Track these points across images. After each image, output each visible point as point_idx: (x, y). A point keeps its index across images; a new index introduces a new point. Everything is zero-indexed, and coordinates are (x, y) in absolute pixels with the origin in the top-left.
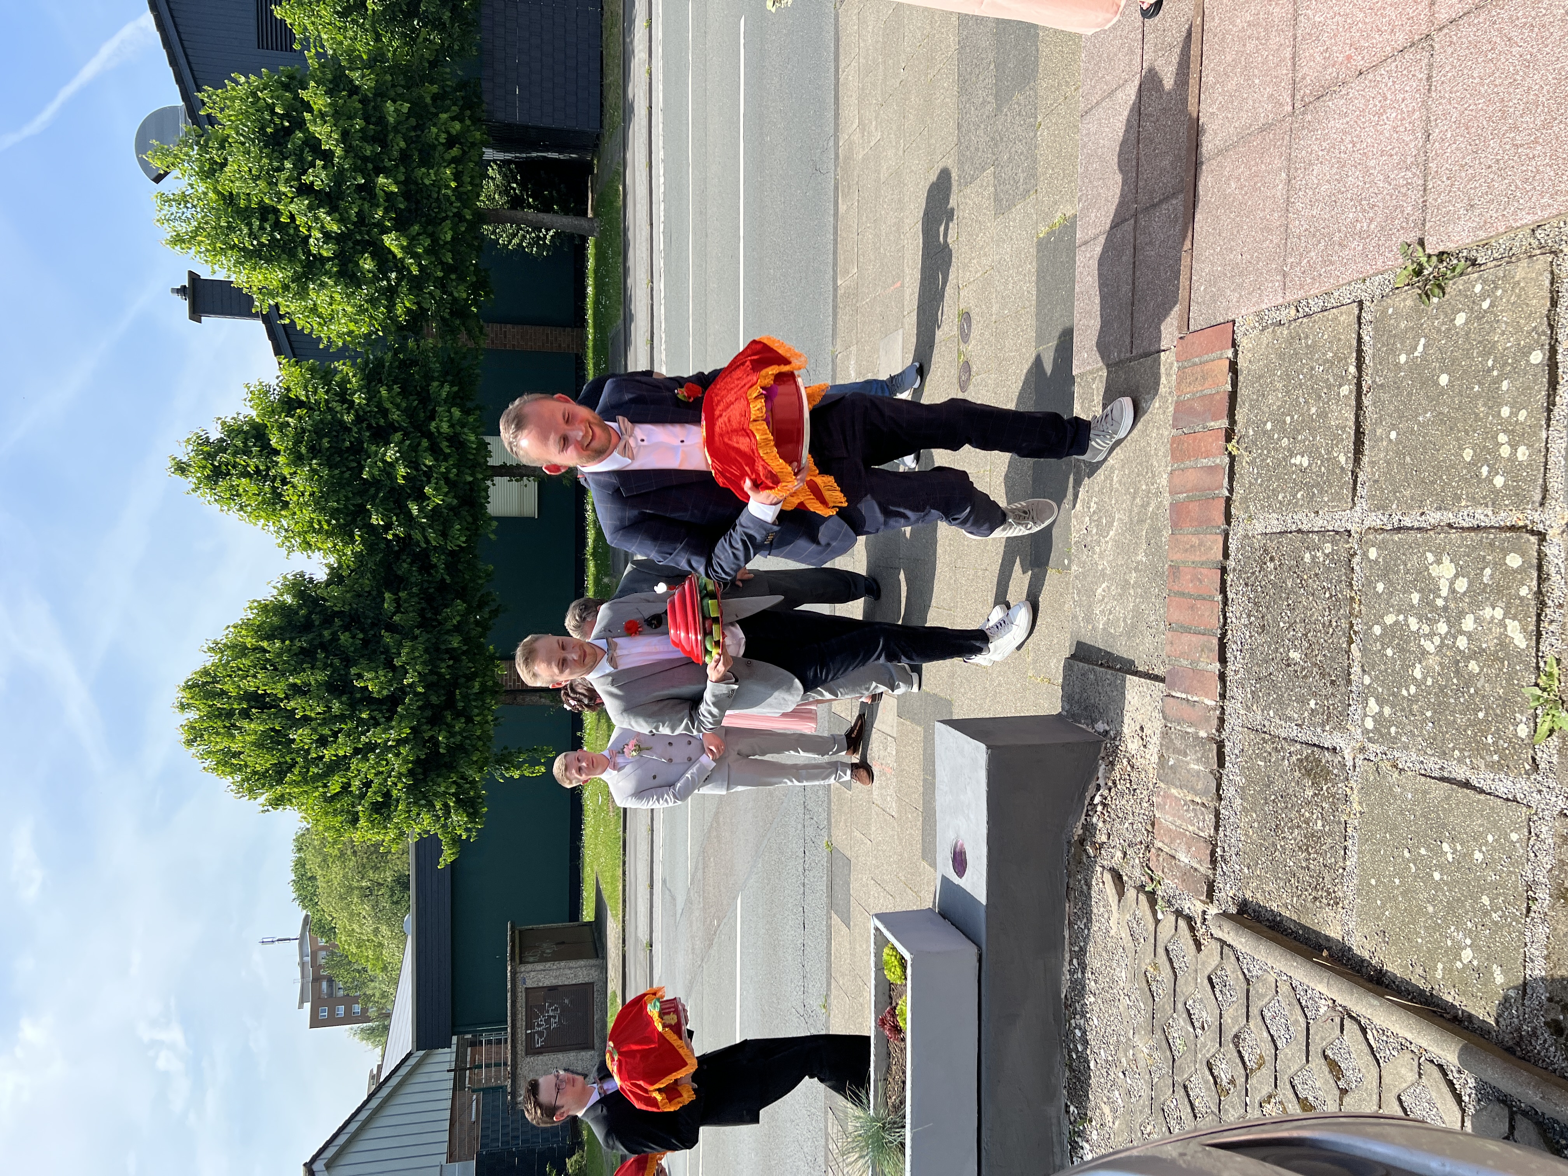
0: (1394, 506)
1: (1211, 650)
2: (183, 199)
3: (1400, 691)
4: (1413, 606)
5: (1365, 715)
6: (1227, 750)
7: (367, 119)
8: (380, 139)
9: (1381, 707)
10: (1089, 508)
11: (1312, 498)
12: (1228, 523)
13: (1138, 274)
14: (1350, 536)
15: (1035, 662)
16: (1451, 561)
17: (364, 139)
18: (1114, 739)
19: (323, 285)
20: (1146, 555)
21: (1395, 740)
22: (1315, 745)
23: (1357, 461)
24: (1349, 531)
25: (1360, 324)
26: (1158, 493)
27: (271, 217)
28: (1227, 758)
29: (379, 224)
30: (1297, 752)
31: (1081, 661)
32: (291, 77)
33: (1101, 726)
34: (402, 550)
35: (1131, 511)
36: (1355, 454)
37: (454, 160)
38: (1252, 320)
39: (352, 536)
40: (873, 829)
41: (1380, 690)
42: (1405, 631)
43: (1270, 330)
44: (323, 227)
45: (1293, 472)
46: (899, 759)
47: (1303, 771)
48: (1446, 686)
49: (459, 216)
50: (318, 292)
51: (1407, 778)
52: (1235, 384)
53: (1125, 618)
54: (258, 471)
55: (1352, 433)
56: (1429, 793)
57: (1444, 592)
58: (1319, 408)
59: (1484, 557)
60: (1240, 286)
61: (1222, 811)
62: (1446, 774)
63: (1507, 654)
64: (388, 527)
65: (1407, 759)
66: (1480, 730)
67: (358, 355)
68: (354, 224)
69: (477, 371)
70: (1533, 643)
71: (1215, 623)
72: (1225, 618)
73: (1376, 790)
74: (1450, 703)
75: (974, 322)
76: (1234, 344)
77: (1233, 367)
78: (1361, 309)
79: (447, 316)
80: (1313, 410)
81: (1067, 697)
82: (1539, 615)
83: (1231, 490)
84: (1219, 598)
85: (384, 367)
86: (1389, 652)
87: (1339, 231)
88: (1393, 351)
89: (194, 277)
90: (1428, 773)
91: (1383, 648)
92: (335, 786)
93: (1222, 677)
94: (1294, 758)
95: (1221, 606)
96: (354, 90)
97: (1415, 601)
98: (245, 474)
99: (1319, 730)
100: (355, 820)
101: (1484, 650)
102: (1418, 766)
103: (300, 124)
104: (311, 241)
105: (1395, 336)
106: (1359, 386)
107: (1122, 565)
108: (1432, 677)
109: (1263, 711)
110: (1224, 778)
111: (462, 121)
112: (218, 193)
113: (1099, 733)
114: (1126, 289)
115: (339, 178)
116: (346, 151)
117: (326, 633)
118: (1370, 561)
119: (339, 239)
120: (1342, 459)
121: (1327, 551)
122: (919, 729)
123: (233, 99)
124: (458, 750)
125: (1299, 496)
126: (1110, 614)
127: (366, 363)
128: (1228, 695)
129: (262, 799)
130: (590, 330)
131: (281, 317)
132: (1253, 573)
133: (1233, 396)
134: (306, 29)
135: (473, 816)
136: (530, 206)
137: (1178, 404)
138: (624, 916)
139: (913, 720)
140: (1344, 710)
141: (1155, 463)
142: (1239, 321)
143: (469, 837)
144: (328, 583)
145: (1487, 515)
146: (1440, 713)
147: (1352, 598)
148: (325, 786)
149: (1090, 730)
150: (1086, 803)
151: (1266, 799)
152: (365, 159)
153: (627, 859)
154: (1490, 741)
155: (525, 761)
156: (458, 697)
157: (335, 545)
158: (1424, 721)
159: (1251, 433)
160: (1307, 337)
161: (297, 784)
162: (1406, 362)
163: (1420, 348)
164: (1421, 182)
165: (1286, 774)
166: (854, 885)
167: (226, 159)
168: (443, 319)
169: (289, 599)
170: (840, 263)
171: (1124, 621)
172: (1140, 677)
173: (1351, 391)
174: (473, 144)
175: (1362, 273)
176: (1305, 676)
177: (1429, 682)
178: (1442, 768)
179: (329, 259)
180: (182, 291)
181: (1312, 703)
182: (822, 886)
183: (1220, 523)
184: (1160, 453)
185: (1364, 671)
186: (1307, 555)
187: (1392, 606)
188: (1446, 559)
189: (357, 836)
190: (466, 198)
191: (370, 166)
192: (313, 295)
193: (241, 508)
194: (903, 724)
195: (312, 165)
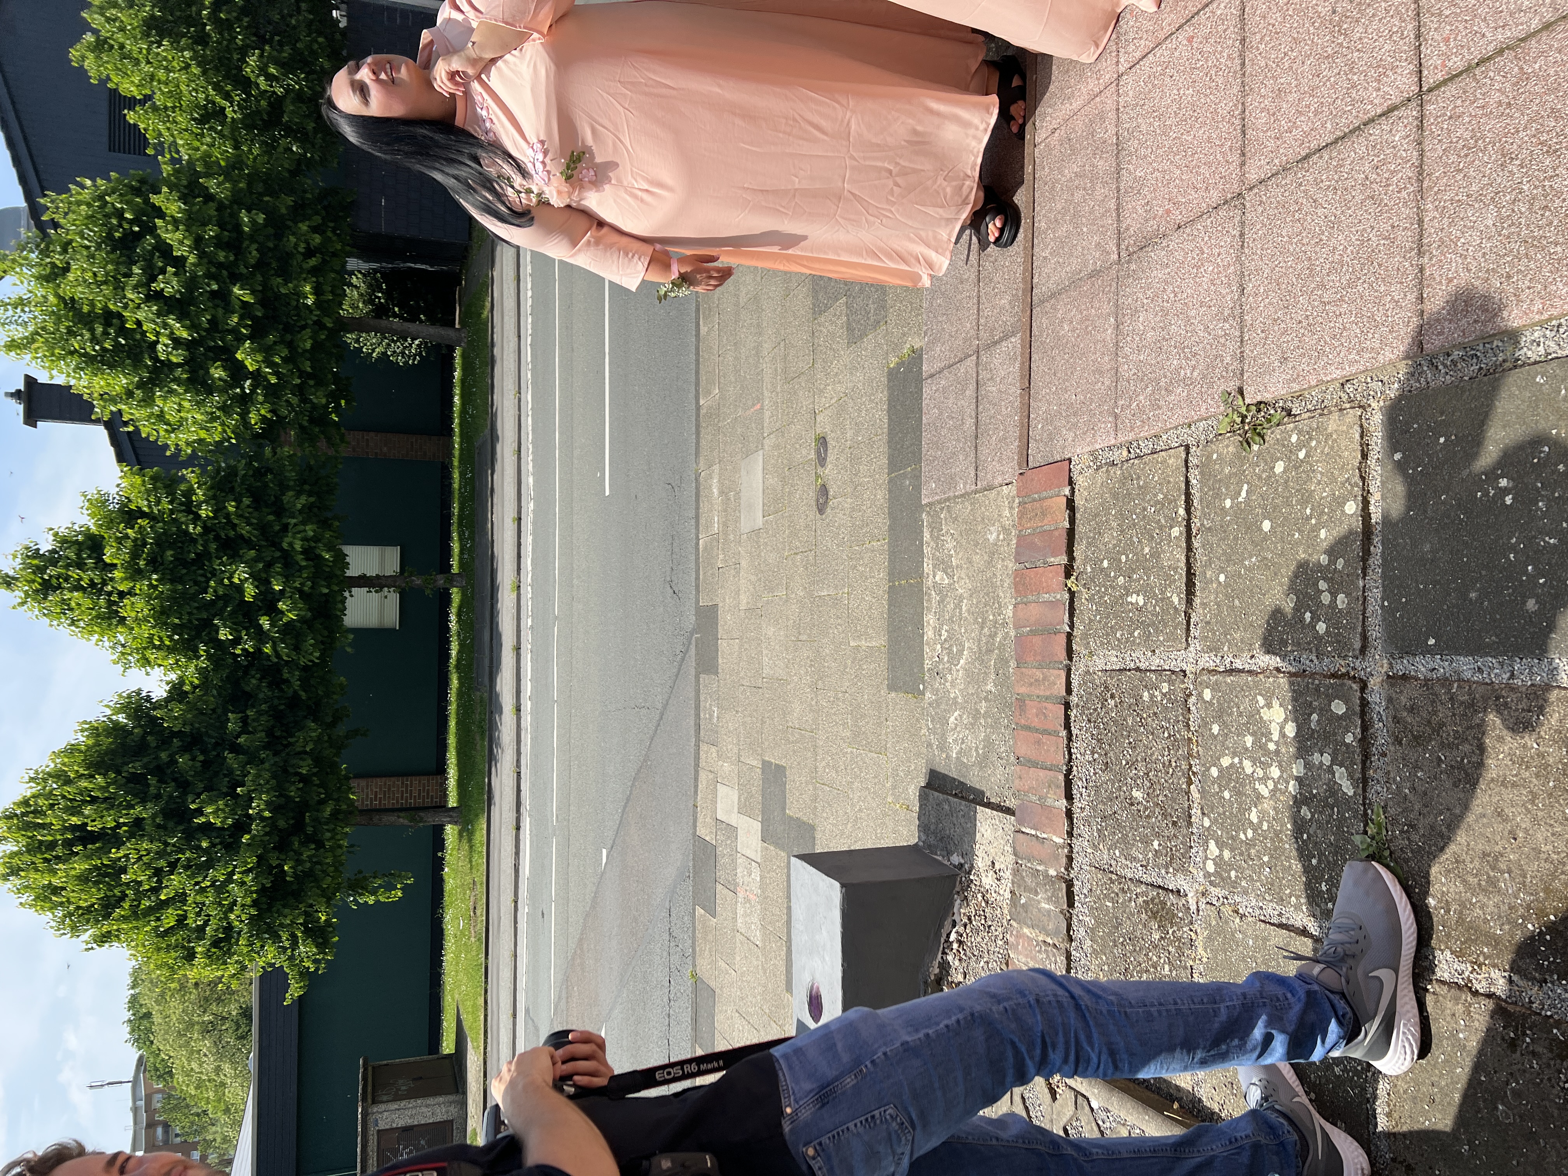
0: (1226, 649)
1: (1058, 787)
2: (21, 303)
3: (1238, 835)
4: (1247, 749)
5: (1207, 858)
6: (1076, 889)
7: (222, 226)
8: (235, 246)
9: (1221, 850)
10: (940, 635)
11: (1148, 637)
12: (1070, 658)
13: (980, 408)
14: (1185, 676)
15: (894, 787)
16: (1281, 705)
17: (217, 246)
18: (969, 873)
19: (171, 392)
20: (996, 685)
21: (1235, 884)
22: (1160, 887)
23: (1189, 602)
24: (1184, 672)
25: (1187, 467)
26: (1005, 624)
27: (115, 322)
28: (1076, 898)
29: (235, 331)
30: (1143, 894)
31: (936, 790)
32: (142, 182)
33: (956, 859)
34: (251, 665)
35: (979, 641)
36: (1187, 595)
37: (316, 270)
38: (1087, 459)
39: (195, 650)
40: (738, 958)
41: (1219, 833)
42: (1240, 774)
43: (1104, 469)
44: (172, 333)
45: (1130, 611)
46: (763, 886)
47: (1149, 913)
48: (1281, 831)
49: (319, 325)
50: (165, 398)
51: (1248, 924)
52: (1072, 520)
53: (977, 748)
54: (92, 584)
55: (1184, 574)
56: (1269, 940)
57: (1275, 737)
58: (1152, 548)
59: (1311, 702)
60: (1075, 425)
61: (1073, 953)
62: (1284, 921)
63: (1336, 800)
64: (237, 641)
65: (1248, 904)
66: (1316, 878)
67: (208, 462)
68: (206, 330)
69: (336, 480)
70: (1360, 791)
71: (1060, 759)
72: (1070, 754)
73: (1219, 935)
74: (1285, 849)
75: (830, 447)
76: (1071, 482)
77: (1071, 504)
78: (1188, 453)
79: (305, 424)
80: (1147, 550)
81: (924, 828)
82: (1364, 763)
83: (1072, 626)
84: (1064, 733)
85: (236, 475)
86: (1227, 795)
87: (1165, 377)
88: (1218, 496)
89: (30, 381)
90: (1267, 919)
91: (1222, 791)
92: (169, 919)
93: (1069, 814)
94: (1141, 900)
95: (1066, 742)
96: (211, 196)
97: (1249, 744)
98: (78, 588)
99: (1163, 871)
100: (190, 956)
101: (1315, 796)
102: (1258, 912)
103: (152, 230)
104: (159, 346)
105: (1220, 481)
106: (1188, 528)
107: (972, 694)
108: (1268, 821)
109: (1109, 850)
110: (1074, 918)
111: (323, 231)
112: (58, 296)
113: (955, 866)
114: (970, 422)
115: (191, 284)
116: (199, 258)
117: (164, 755)
118: (1205, 702)
119: (189, 345)
120: (1175, 599)
121: (1164, 691)
122: (783, 854)
123: (79, 203)
124: (307, 877)
125: (1136, 634)
126: (962, 743)
127: (218, 470)
128: (1075, 832)
129: (86, 936)
130: (457, 439)
131: (126, 424)
132: (1095, 710)
133: (1071, 533)
134: (160, 135)
135: (322, 946)
136: (395, 315)
137: (1019, 537)
138: (485, 1048)
139: (777, 845)
140: (1187, 852)
141: (1001, 594)
142: (1075, 459)
143: (317, 969)
144: (167, 700)
145: (1311, 661)
146: (1276, 858)
147: (1190, 739)
148: (158, 919)
149: (946, 862)
150: (942, 940)
151: (1114, 941)
152: (220, 266)
153: (489, 987)
154: (1324, 889)
155: (380, 886)
156: (307, 820)
157: (177, 661)
158: (1262, 866)
159: (1089, 570)
160: (1139, 478)
161: (125, 919)
162: (1231, 507)
163: (1244, 494)
164: (1237, 334)
165: (1133, 915)
166: (719, 1017)
167: (68, 263)
168: (301, 427)
169: (122, 718)
170: (703, 383)
171: (976, 750)
172: (993, 809)
173: (1181, 533)
174: (335, 254)
175: (1187, 418)
176: (1148, 816)
177: (1265, 826)
178: (1280, 915)
179: (179, 365)
180: (17, 395)
181: (1156, 844)
182: (686, 1017)
183: (1062, 658)
184: (1006, 585)
185: (1203, 814)
186: (1146, 694)
187: (1228, 748)
188: (1276, 703)
189: (192, 974)
190: (328, 306)
191: (224, 274)
192: (159, 402)
193: (73, 623)
194: (767, 849)
195: (163, 271)
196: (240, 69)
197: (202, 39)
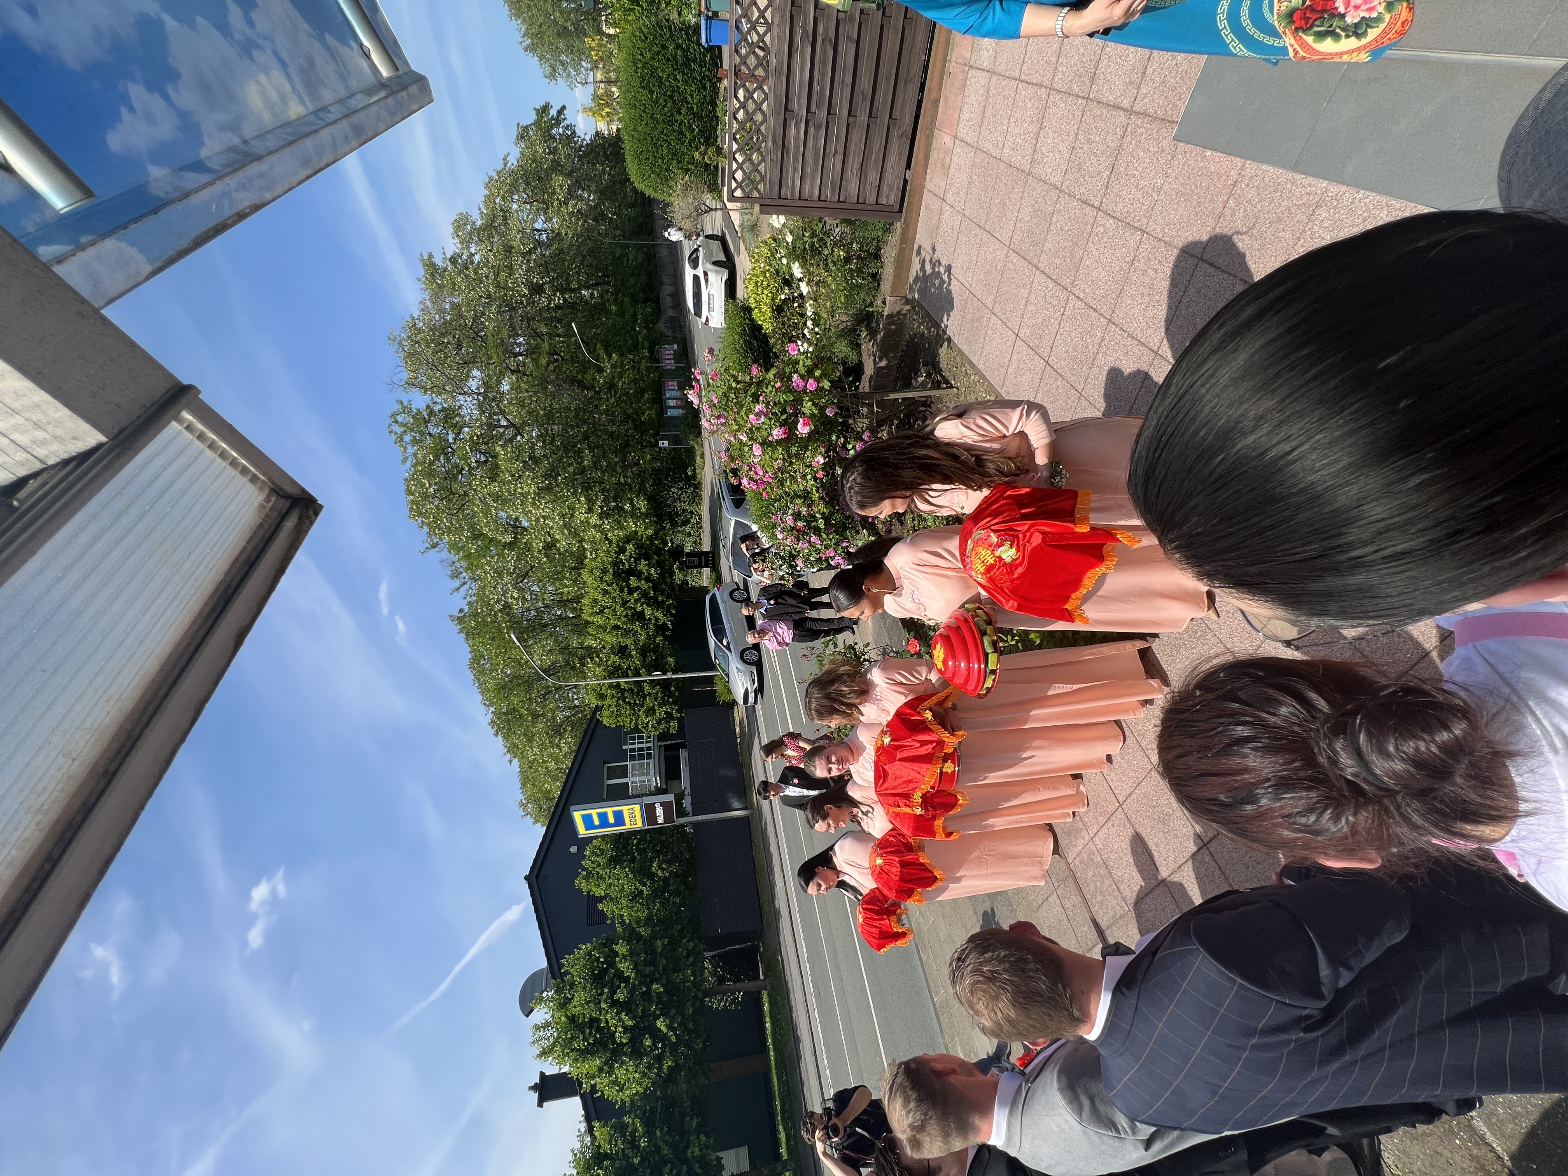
2: (546, 1025)
7: (646, 953)
8: (652, 963)
17: (645, 965)
19: (623, 1063)
27: (596, 1025)
29: (654, 1014)
32: (607, 940)
37: (692, 964)
44: (623, 1023)
49: (696, 998)
50: (619, 1068)
67: (641, 1108)
68: (640, 1017)
69: (710, 1102)
79: (691, 1065)
85: (656, 1114)
89: (543, 1076)
96: (639, 937)
103: (612, 964)
104: (617, 1035)
111: (693, 940)
112: (566, 1016)
115: (632, 992)
116: (636, 974)
119: (632, 1029)
123: (578, 959)
130: (772, 1053)
131: (597, 1092)
134: (614, 911)
136: (728, 980)
152: (646, 976)
167: (573, 995)
168: (689, 1068)
174: (699, 952)
179: (626, 1044)
180: (534, 1088)
190: (697, 985)
191: (648, 979)
192: (617, 1072)
195: (619, 987)
196: (649, 869)
197: (633, 860)
